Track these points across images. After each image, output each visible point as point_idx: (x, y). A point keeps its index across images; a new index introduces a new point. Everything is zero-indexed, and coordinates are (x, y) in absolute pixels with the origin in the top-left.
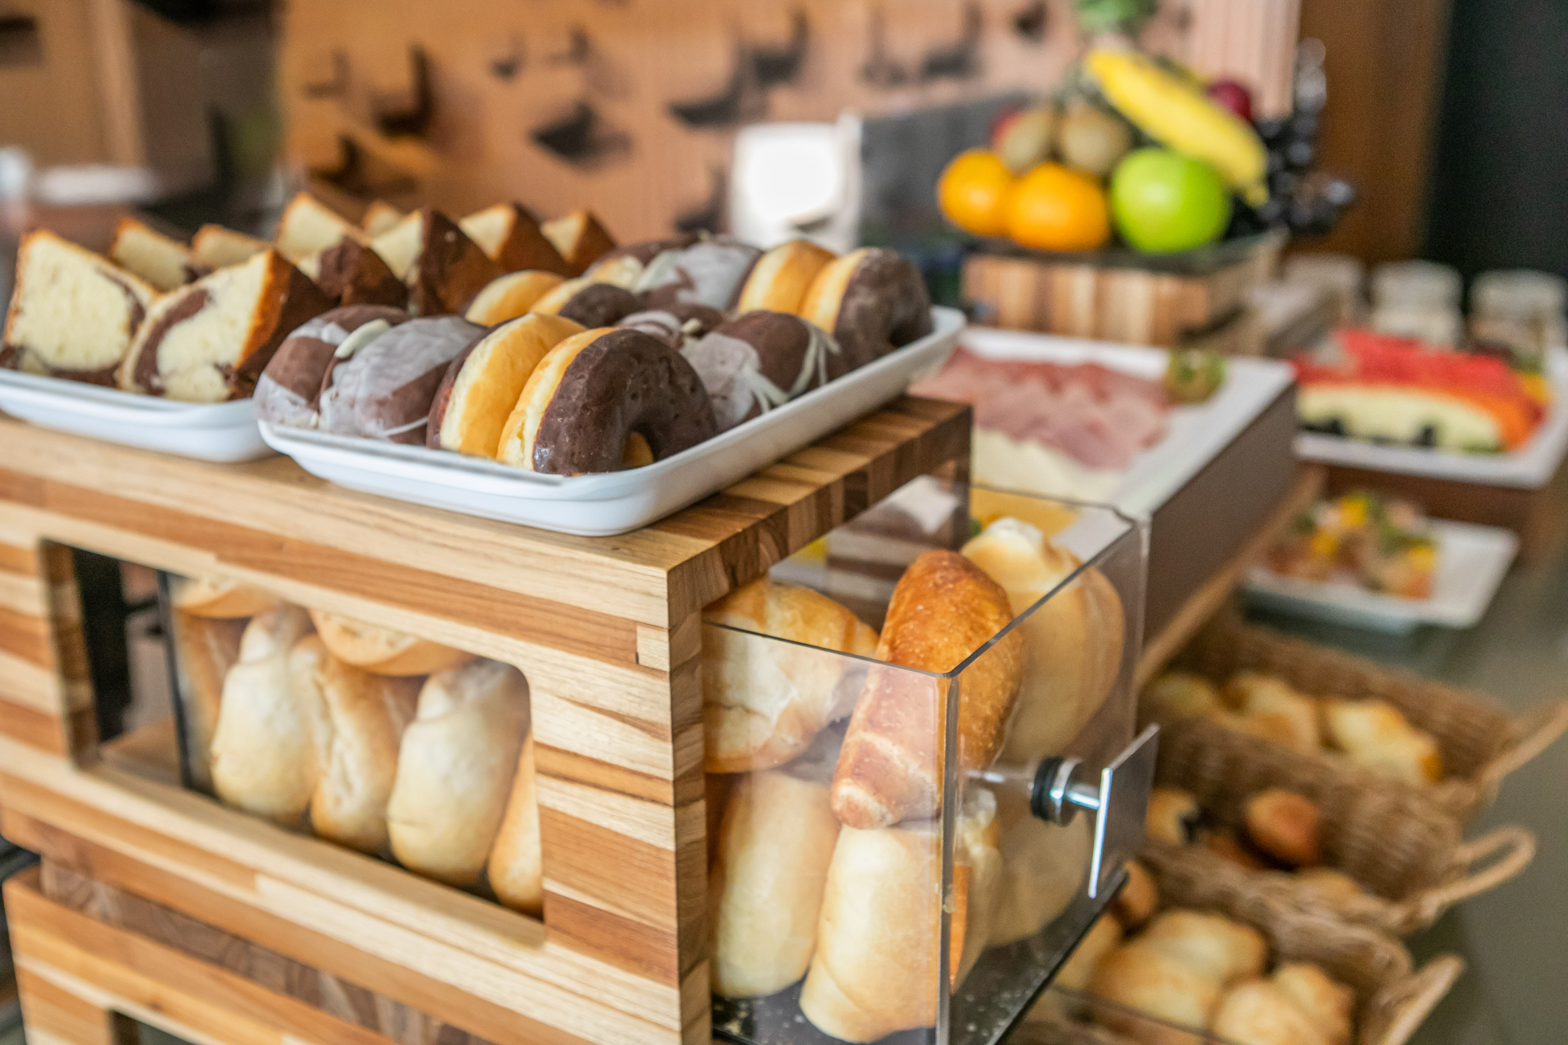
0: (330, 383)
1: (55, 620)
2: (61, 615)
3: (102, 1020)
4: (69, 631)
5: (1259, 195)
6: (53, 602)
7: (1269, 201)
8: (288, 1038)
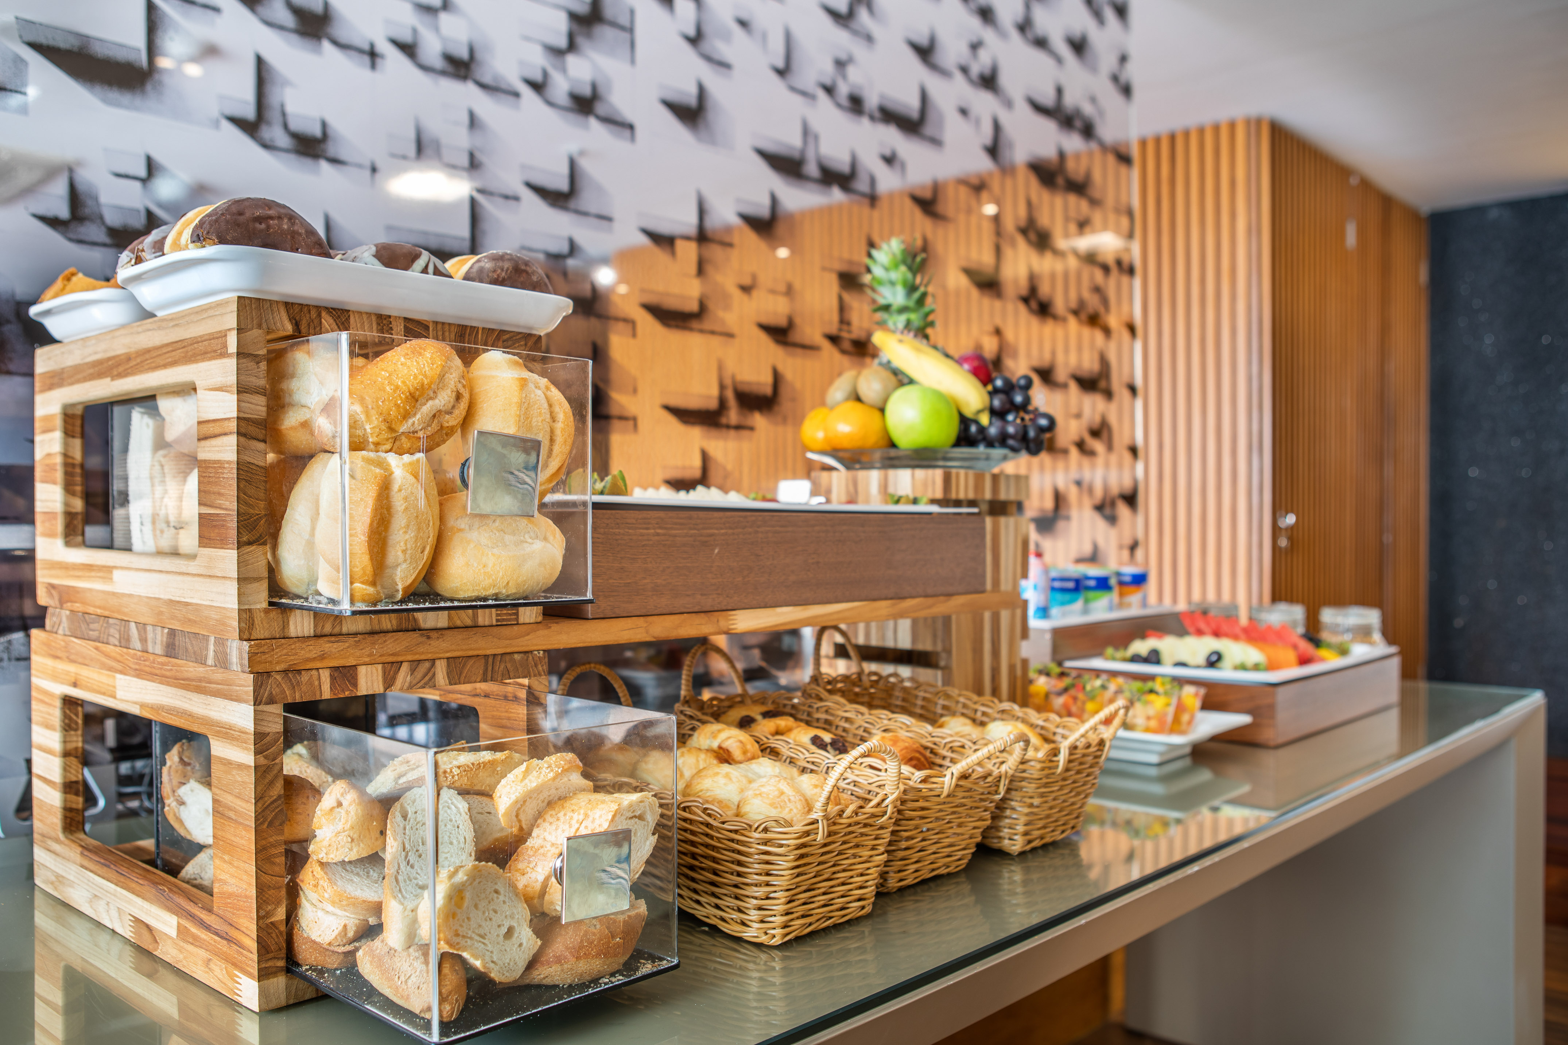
1: (65, 455)
2: (70, 454)
3: (58, 703)
4: (73, 465)
5: (985, 419)
6: (66, 445)
7: (991, 423)
8: (118, 676)
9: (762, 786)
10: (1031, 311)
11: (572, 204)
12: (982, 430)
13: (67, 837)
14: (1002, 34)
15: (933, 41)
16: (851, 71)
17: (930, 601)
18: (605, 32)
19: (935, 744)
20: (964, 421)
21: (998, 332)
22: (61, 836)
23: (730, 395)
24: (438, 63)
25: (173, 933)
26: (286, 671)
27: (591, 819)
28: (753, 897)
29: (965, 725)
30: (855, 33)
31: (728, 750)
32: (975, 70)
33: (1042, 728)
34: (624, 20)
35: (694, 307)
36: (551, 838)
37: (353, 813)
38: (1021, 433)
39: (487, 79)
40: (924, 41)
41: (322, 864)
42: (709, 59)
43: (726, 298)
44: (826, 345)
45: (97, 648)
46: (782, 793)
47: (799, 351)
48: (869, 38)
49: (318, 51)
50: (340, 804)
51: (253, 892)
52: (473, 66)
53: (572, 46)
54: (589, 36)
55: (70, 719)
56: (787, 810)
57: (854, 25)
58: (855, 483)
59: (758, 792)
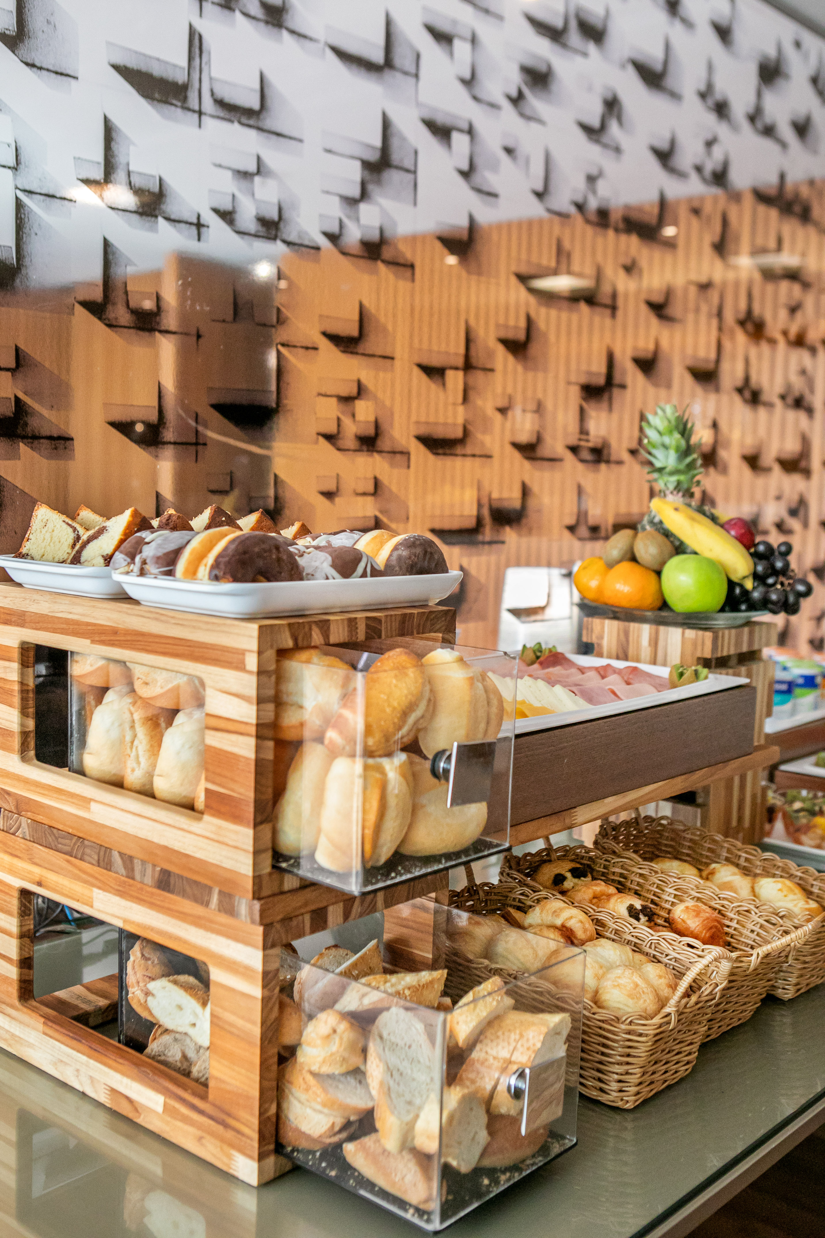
0: (141, 552)
1: (22, 683)
2: (25, 682)
3: (16, 894)
4: (28, 691)
5: (749, 584)
6: (22, 674)
7: (754, 588)
8: (96, 890)
9: (619, 977)
10: (746, 401)
11: (361, 349)
12: (746, 593)
13: (22, 1005)
14: (735, 128)
15: (673, 143)
16: (602, 187)
17: (713, 769)
18: (393, 177)
19: (723, 906)
20: (731, 584)
21: (715, 425)
22: (16, 1002)
23: (486, 512)
24: (252, 226)
25: (160, 1109)
26: (283, 920)
27: (525, 1039)
28: (614, 1073)
29: (734, 874)
30: (605, 146)
31: (571, 930)
32: (709, 168)
33: (801, 878)
34: (408, 163)
35: (459, 434)
36: (493, 1052)
37: (345, 1039)
38: (783, 599)
39: (293, 237)
40: (664, 145)
41: (315, 1075)
42: (479, 191)
43: (486, 422)
44: (569, 456)
45: (68, 861)
46: (637, 985)
47: (546, 464)
48: (617, 150)
49: (154, 229)
50: (335, 1031)
51: (257, 1094)
52: (282, 225)
53: (364, 195)
54: (379, 182)
55: (25, 906)
56: (642, 1001)
57: (605, 139)
58: (626, 633)
59: (616, 984)
